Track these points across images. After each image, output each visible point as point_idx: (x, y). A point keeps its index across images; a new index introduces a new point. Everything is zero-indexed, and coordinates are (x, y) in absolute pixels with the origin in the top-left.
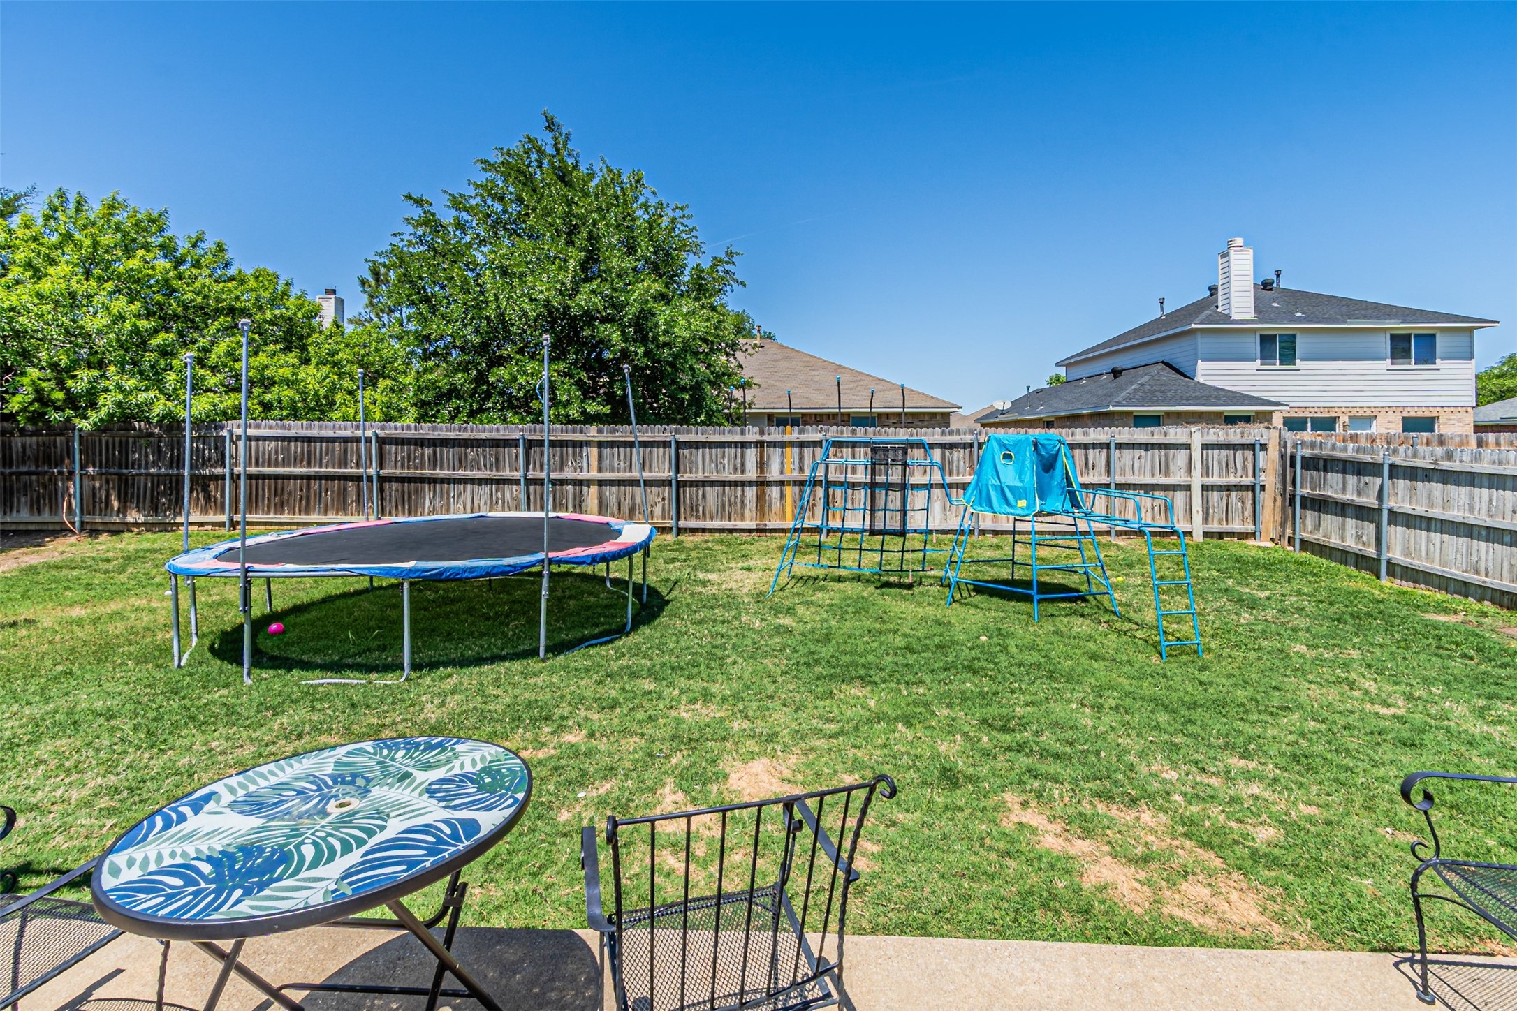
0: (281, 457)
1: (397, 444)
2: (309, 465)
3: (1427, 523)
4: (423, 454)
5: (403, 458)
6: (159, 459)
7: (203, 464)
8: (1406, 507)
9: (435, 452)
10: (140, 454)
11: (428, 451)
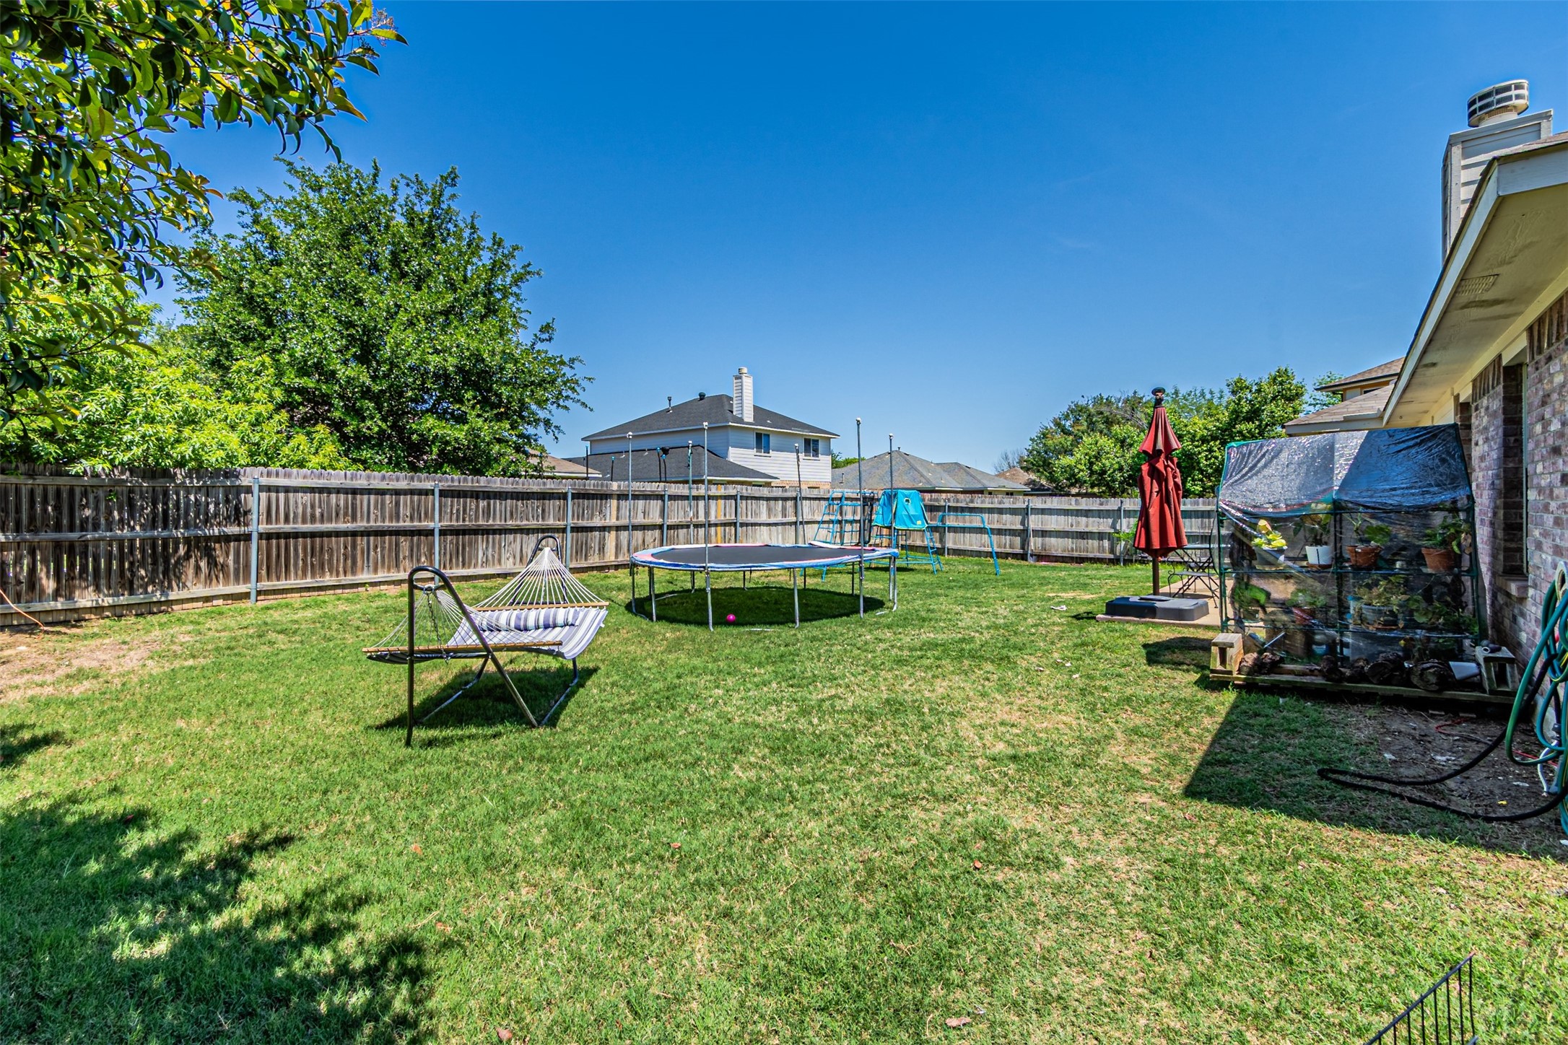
0: (318, 511)
1: (453, 497)
2: (354, 519)
3: (963, 530)
4: (477, 507)
5: (458, 510)
6: (132, 516)
7: (206, 521)
8: (955, 524)
9: (489, 505)
10: (97, 509)
11: (482, 504)
